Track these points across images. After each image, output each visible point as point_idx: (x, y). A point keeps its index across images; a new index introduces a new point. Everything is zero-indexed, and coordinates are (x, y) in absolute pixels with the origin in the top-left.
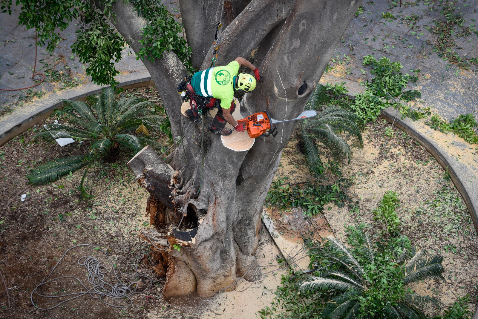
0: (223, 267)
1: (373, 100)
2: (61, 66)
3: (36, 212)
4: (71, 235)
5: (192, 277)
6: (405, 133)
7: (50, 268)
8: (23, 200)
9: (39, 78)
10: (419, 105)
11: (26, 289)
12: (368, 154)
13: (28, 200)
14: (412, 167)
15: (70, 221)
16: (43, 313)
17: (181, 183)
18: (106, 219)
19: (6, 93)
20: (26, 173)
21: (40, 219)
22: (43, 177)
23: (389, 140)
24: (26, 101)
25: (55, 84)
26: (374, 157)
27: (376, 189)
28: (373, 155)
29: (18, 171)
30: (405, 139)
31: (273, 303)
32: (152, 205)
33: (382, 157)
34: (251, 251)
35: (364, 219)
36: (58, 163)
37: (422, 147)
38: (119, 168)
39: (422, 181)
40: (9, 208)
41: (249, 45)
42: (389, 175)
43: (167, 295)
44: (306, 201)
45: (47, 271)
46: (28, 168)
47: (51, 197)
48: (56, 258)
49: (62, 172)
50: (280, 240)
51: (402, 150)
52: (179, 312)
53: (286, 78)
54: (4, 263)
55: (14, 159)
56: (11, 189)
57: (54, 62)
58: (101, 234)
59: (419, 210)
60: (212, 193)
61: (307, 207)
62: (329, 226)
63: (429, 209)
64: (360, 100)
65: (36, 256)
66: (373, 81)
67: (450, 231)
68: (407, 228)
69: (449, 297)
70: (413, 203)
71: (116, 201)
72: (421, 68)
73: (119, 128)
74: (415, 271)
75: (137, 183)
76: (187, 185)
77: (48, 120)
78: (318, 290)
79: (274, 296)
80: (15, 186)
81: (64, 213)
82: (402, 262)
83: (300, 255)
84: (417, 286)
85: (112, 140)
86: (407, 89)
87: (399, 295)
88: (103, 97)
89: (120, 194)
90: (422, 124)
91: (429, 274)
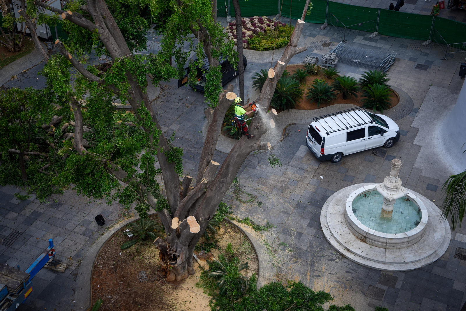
0: (184, 272)
1: (220, 215)
2: (126, 211)
3: (125, 258)
4: (136, 265)
5: (175, 275)
8: (120, 255)
9: (120, 216)
10: (234, 216)
12: (221, 232)
13: (122, 255)
14: (234, 235)
15: (135, 260)
16: (131, 290)
17: (171, 248)
18: (146, 259)
19: (111, 221)
20: (120, 246)
22: (125, 247)
23: (227, 227)
24: (117, 224)
25: (125, 217)
26: (223, 233)
27: (225, 242)
29: (118, 246)
30: (231, 226)
31: (199, 281)
32: (161, 254)
33: (225, 232)
34: (191, 266)
35: (223, 252)
36: (129, 242)
37: (236, 229)
39: (238, 239)
42: (228, 238)
43: (167, 281)
44: (205, 248)
45: (130, 276)
46: (121, 244)
47: (128, 253)
49: (131, 245)
50: (199, 261)
51: (231, 230)
53: (204, 215)
55: (116, 242)
56: (116, 251)
57: (124, 210)
58: (145, 264)
59: (238, 248)
60: (181, 251)
61: (206, 250)
62: (213, 256)
63: (241, 247)
65: (126, 272)
66: (219, 209)
67: (248, 253)
68: (236, 254)
69: (250, 274)
70: (236, 246)
71: (148, 253)
72: (232, 204)
73: (147, 230)
74: (241, 267)
75: (156, 248)
76: (173, 248)
77: (125, 229)
78: (213, 276)
79: (200, 279)
80: (118, 250)
81: (133, 258)
82: (237, 265)
83: (206, 265)
84: (242, 272)
85: (145, 234)
86: (229, 211)
87: (237, 275)
88: (141, 221)
89: (149, 251)
90: (235, 222)
91: (244, 268)
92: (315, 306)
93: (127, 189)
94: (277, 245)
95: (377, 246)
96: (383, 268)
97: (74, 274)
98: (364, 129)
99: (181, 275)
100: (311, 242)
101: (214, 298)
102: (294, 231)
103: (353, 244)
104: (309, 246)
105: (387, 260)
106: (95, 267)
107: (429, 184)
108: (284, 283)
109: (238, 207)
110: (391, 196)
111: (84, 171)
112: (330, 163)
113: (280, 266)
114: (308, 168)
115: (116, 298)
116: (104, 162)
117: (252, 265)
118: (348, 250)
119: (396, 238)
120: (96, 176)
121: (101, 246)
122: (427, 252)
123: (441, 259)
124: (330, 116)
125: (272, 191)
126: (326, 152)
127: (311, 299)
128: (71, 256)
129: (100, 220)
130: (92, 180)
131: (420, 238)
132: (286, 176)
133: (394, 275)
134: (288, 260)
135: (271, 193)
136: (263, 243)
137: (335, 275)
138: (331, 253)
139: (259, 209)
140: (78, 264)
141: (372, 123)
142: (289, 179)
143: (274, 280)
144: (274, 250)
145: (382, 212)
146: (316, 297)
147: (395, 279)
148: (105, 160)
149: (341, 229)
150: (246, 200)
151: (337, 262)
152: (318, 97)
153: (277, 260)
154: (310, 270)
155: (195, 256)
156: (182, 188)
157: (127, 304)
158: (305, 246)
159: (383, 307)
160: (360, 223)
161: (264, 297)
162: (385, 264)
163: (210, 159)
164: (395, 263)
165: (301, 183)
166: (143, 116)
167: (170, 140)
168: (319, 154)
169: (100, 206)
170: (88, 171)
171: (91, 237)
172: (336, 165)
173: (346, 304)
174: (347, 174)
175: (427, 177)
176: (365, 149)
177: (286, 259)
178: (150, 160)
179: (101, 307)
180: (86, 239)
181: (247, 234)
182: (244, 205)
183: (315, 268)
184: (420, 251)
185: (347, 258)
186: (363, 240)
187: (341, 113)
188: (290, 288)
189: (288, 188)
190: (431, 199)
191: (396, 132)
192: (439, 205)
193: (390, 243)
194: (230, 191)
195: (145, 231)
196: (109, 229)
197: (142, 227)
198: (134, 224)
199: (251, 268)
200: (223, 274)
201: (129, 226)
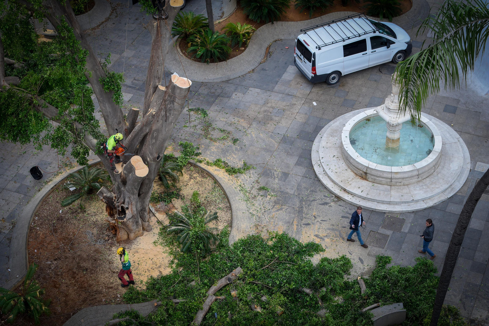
0: (137, 228)
1: (184, 158)
2: (68, 161)
3: (66, 216)
4: (80, 223)
5: (126, 233)
7: (74, 236)
8: (60, 213)
9: (60, 167)
10: (201, 157)
11: (67, 245)
12: (185, 178)
13: (62, 213)
14: (202, 181)
15: (78, 218)
16: (74, 253)
17: (118, 199)
18: (91, 216)
19: (50, 174)
20: (60, 203)
22: (66, 203)
23: (192, 172)
24: (57, 176)
25: (66, 168)
27: (190, 191)
28: (187, 178)
29: (57, 202)
30: (198, 170)
31: (158, 239)
32: (108, 208)
33: (190, 178)
34: (147, 220)
35: (187, 202)
36: (71, 197)
37: (204, 173)
38: (93, 196)
40: (56, 216)
41: (136, 144)
42: (194, 185)
43: (118, 241)
44: (165, 199)
45: (73, 238)
46: (61, 200)
47: (71, 210)
48: (76, 233)
49: (73, 201)
50: (157, 215)
51: (198, 175)
53: (152, 154)
54: (57, 237)
55: (55, 198)
57: (65, 160)
58: (91, 222)
59: (206, 196)
60: (130, 201)
61: (165, 201)
62: (175, 207)
63: (210, 195)
64: (179, 158)
65: (68, 233)
66: (183, 151)
67: (219, 202)
68: (203, 203)
69: (221, 226)
70: (204, 194)
71: (94, 209)
72: (200, 144)
73: (92, 181)
74: (208, 219)
75: (101, 201)
76: (120, 199)
77: (66, 182)
78: (174, 231)
79: (158, 236)
80: (57, 208)
81: (76, 216)
82: (203, 217)
83: (165, 219)
84: (209, 224)
85: (89, 186)
86: (196, 152)
87: (203, 228)
88: (84, 171)
89: (95, 206)
90: (204, 164)
91: (213, 219)
92: (302, 260)
93: (59, 129)
94: (256, 190)
95: (380, 183)
96: (387, 210)
97: (8, 239)
98: (364, 41)
99: (135, 233)
100: (299, 184)
101: (175, 258)
102: (278, 172)
103: (350, 183)
104: (297, 188)
105: (392, 200)
106: (31, 229)
107: (446, 106)
108: (264, 235)
109: (207, 147)
110: (394, 120)
111: (7, 111)
112: (325, 86)
113: (259, 215)
114: (298, 94)
115: (56, 264)
116: (30, 98)
117: (223, 215)
118: (345, 190)
119: (403, 171)
120: (20, 116)
121: (37, 203)
122: (441, 187)
123: (458, 194)
124: (322, 26)
125: (251, 124)
126: (319, 72)
127: (298, 253)
128: (3, 218)
129: (36, 173)
130: (16, 121)
131: (433, 171)
132: (269, 105)
133: (401, 217)
134: (270, 207)
135: (250, 127)
136: (239, 188)
137: (328, 222)
138: (325, 196)
139: (234, 147)
140: (11, 227)
141: (374, 32)
142: (273, 108)
143: (253, 232)
144: (253, 196)
145: (386, 141)
146: (303, 250)
147: (402, 221)
148: (30, 96)
149: (337, 165)
150: (218, 137)
151: (331, 206)
152: (310, 4)
153: (256, 208)
154: (297, 218)
155: (153, 210)
156: (127, 124)
157: (70, 270)
158: (292, 189)
159: (386, 255)
160: (359, 156)
161: (238, 253)
162: (390, 204)
163: (157, 84)
164: (403, 202)
165: (288, 112)
166: (63, 34)
167: (106, 64)
168: (310, 75)
169: (36, 156)
170: (11, 110)
171: (27, 195)
172: (333, 87)
173: (341, 255)
174: (346, 98)
175: (444, 97)
176: (369, 66)
177: (267, 206)
178: (85, 92)
179: (40, 275)
180: (20, 196)
181: (217, 178)
182: (216, 144)
183: (304, 215)
184: (433, 186)
185: (344, 201)
186: (363, 177)
187: (335, 22)
188: (272, 240)
189: (271, 120)
190: (449, 123)
191: (406, 43)
192: (458, 130)
193: (396, 179)
194: (197, 127)
195: (89, 182)
196: (47, 183)
197: (85, 177)
198: (76, 174)
199: (222, 220)
200: (185, 228)
201: (70, 177)
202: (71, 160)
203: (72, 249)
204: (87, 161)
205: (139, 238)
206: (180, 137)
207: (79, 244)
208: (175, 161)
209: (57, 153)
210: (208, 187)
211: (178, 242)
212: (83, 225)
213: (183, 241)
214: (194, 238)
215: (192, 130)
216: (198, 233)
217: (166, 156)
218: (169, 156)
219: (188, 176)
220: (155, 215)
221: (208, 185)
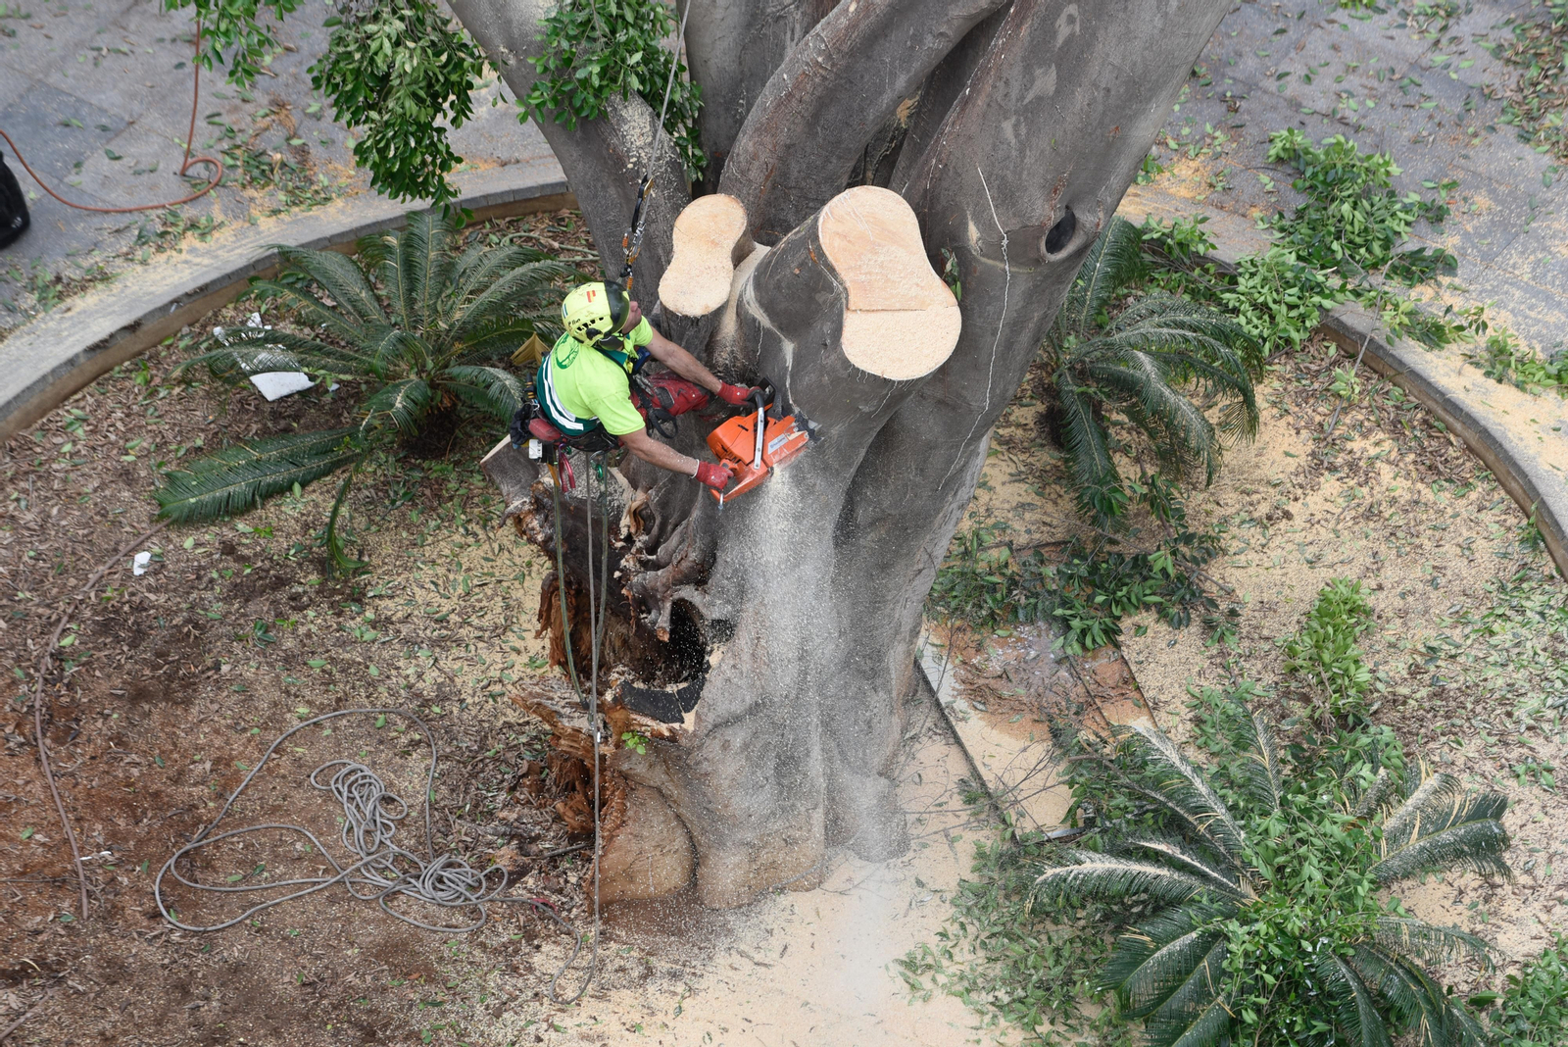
0: (782, 810)
1: (1296, 278)
2: (277, 135)
3: (181, 610)
4: (293, 690)
5: (680, 842)
6: (1397, 391)
7: (220, 796)
8: (138, 571)
9: (204, 174)
10: (1448, 298)
11: (140, 862)
12: (1274, 454)
13: (156, 573)
14: (1416, 502)
15: (289, 643)
16: (194, 940)
17: (655, 530)
18: (406, 641)
19: (96, 221)
20: (153, 483)
21: (193, 636)
22: (206, 497)
23: (1345, 411)
24: (160, 249)
25: (255, 194)
26: (1292, 464)
27: (1296, 570)
28: (1289, 459)
29: (127, 476)
30: (1397, 408)
31: (943, 935)
32: (556, 602)
33: (1319, 465)
34: (876, 761)
35: (1254, 667)
36: (255, 454)
37: (1452, 438)
38: (453, 475)
39: (1448, 548)
40: (92, 595)
41: (892, 83)
42: (1340, 527)
43: (598, 896)
44: (1064, 603)
45: (211, 804)
46: (159, 466)
47: (232, 564)
48: (241, 765)
49: (269, 485)
50: (974, 728)
51: (1387, 445)
52: (635, 954)
53: (1007, 196)
54: (72, 775)
55: (113, 437)
56: (103, 535)
57: (254, 121)
58: (391, 691)
59: (1434, 644)
61: (1065, 624)
62: (1138, 689)
63: (1469, 642)
64: (1252, 275)
65: (176, 756)
66: (1300, 214)
67: (1537, 715)
68: (1395, 701)
69: (1524, 932)
70: (1417, 621)
71: (441, 586)
72: (1459, 175)
73: (458, 346)
74: (1414, 843)
75: (509, 528)
76: (674, 539)
77: (229, 312)
78: (1096, 892)
79: (949, 911)
80: (116, 524)
81: (270, 619)
82: (1370, 814)
83: (1039, 780)
84: (1420, 892)
85: (433, 385)
86: (1411, 246)
87: (1357, 919)
88: (410, 243)
89: (454, 564)
90: (1458, 361)
91: (1459, 854)
117: (1554, 836)
155: (947, 685)
194: (1463, 28)
195: (439, 350)
196: (60, 296)
197: (410, 302)
198: (335, 264)
199: (1540, 873)
200: (1199, 888)
201: (275, 278)
202: (311, 135)
203: (178, 898)
204: (445, 166)
205: (784, 900)
206: (1293, 87)
207: (251, 865)
208: (1211, 296)
209: (188, 52)
210: (1457, 565)
211: (1112, 997)
212: (322, 708)
213: (1161, 999)
214: (1265, 989)
215: (1411, 44)
216: (1304, 954)
217: (1133, 236)
218: (1160, 242)
219: (1302, 446)
220: (960, 728)
221: (1467, 548)
